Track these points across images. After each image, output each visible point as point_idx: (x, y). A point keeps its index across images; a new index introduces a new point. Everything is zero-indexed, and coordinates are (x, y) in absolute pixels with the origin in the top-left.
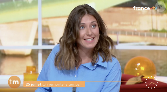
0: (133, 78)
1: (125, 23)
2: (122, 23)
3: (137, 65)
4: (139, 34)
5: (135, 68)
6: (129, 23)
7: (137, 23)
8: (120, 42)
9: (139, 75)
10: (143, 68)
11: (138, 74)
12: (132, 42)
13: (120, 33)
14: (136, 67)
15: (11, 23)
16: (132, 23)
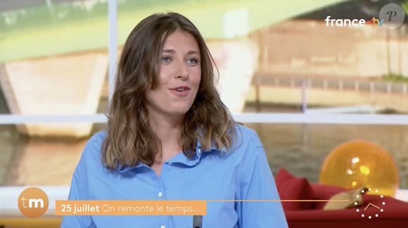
0: (343, 195)
1: (321, 59)
2: (314, 59)
3: (351, 161)
4: (357, 85)
5: (346, 171)
6: (333, 59)
7: (351, 59)
8: (310, 106)
9: (356, 187)
10: (365, 170)
11: (354, 184)
12: (340, 105)
13: (309, 82)
14: (350, 166)
15: (43, 58)
16: (340, 59)
